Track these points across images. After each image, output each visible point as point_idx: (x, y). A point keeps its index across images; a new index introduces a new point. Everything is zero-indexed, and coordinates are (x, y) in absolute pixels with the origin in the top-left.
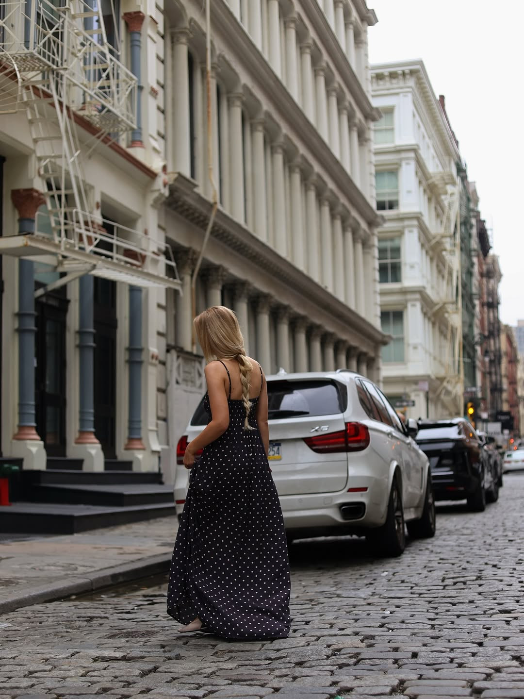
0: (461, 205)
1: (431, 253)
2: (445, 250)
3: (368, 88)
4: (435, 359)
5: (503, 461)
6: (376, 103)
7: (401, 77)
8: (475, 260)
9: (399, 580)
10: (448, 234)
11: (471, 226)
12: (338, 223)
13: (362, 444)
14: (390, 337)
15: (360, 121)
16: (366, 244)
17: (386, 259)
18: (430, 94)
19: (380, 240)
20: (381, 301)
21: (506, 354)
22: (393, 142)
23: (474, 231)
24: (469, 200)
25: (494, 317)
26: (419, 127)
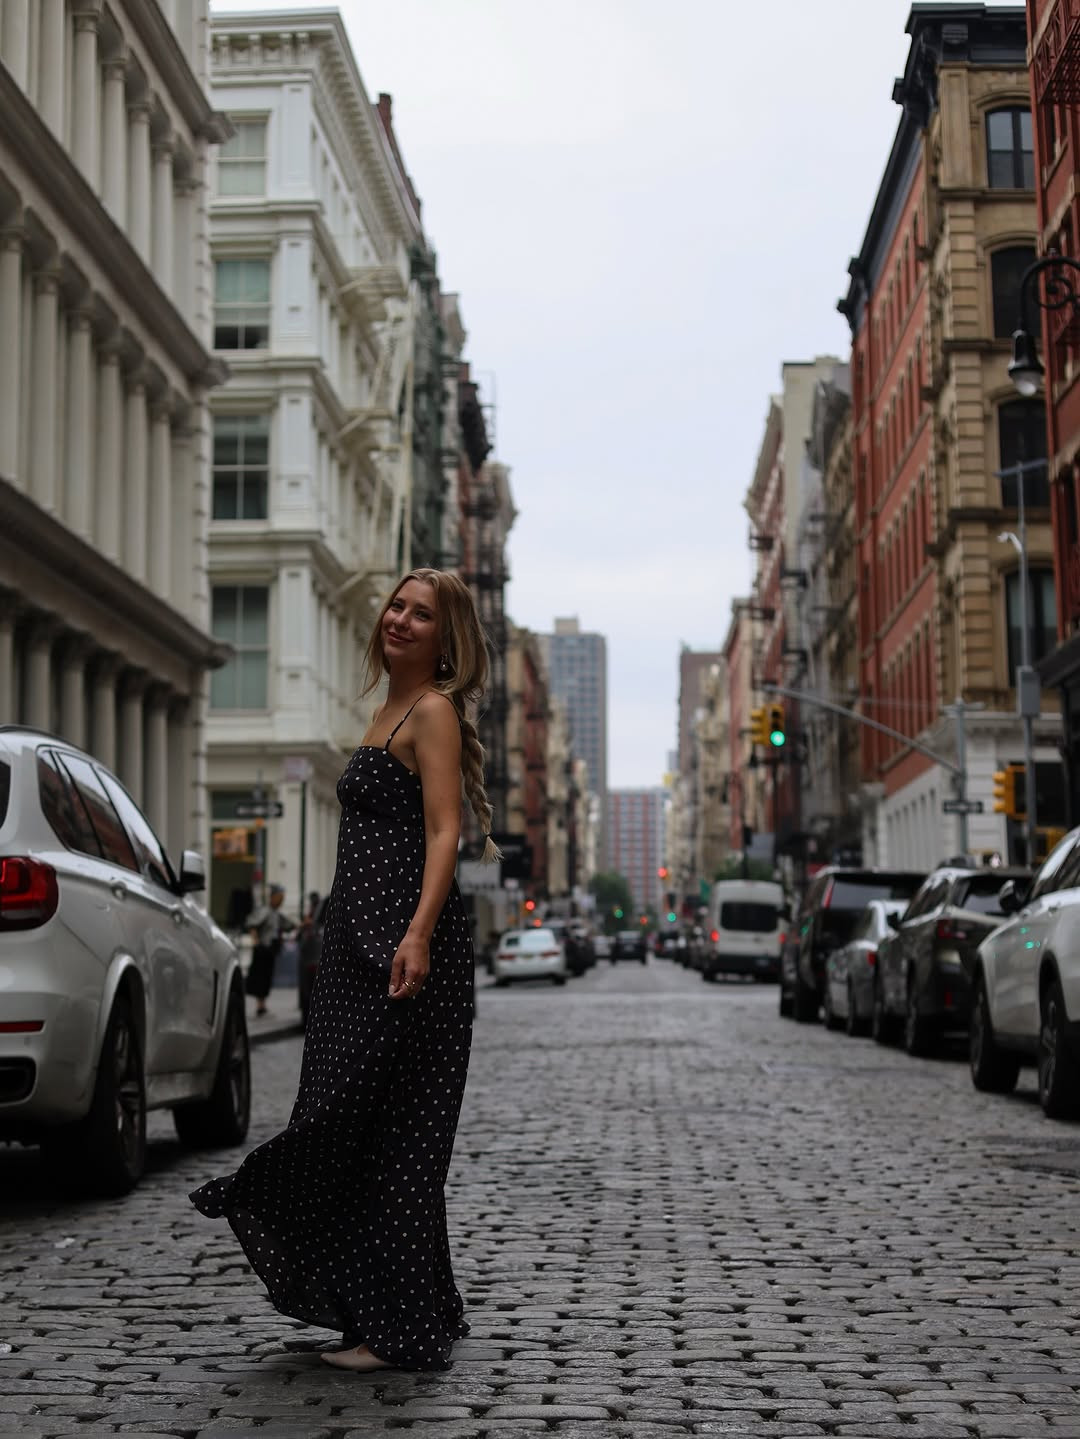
0: (417, 347)
1: (341, 453)
2: (377, 448)
3: (205, 67)
4: (342, 704)
5: (495, 955)
6: (219, 101)
7: (287, 47)
8: (451, 475)
9: (91, 1261)
10: (383, 412)
11: (445, 396)
12: (112, 374)
13: (33, 913)
14: (228, 648)
15: (180, 139)
16: (180, 427)
17: (234, 462)
18: (355, 89)
19: (218, 418)
20: (211, 563)
21: (521, 697)
22: (262, 192)
23: (451, 409)
24: (440, 335)
25: (493, 608)
26: (326, 162)
